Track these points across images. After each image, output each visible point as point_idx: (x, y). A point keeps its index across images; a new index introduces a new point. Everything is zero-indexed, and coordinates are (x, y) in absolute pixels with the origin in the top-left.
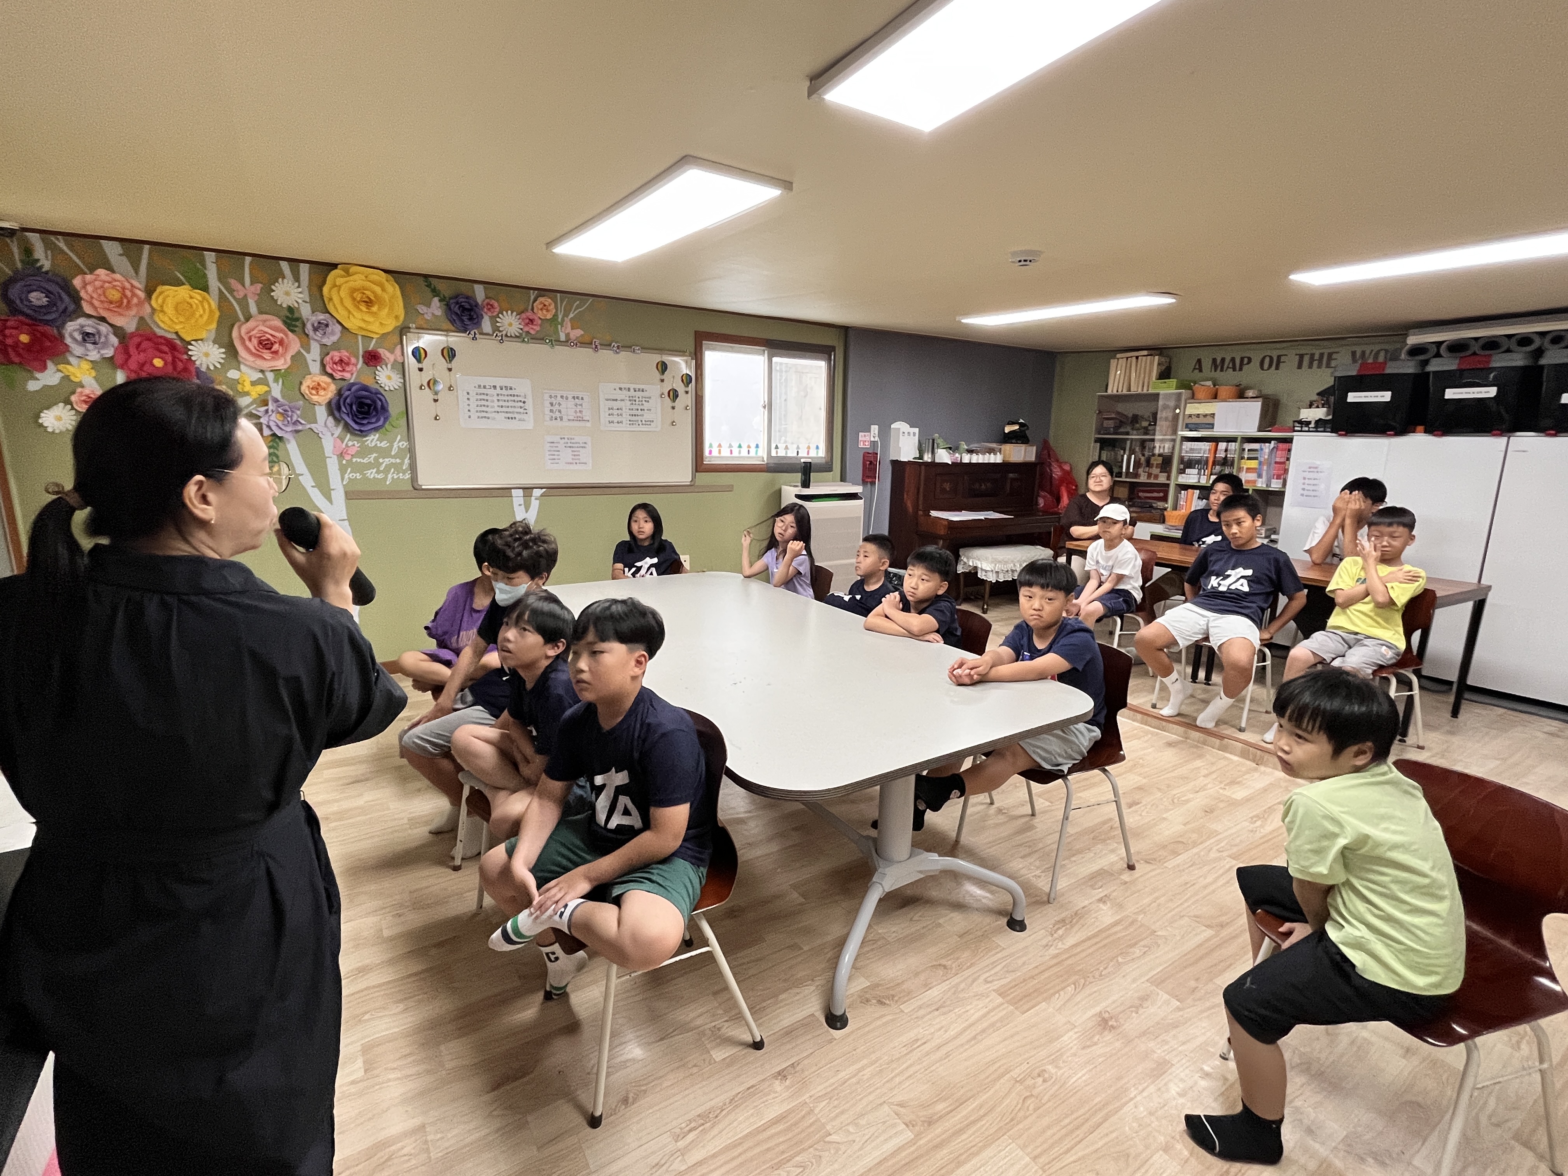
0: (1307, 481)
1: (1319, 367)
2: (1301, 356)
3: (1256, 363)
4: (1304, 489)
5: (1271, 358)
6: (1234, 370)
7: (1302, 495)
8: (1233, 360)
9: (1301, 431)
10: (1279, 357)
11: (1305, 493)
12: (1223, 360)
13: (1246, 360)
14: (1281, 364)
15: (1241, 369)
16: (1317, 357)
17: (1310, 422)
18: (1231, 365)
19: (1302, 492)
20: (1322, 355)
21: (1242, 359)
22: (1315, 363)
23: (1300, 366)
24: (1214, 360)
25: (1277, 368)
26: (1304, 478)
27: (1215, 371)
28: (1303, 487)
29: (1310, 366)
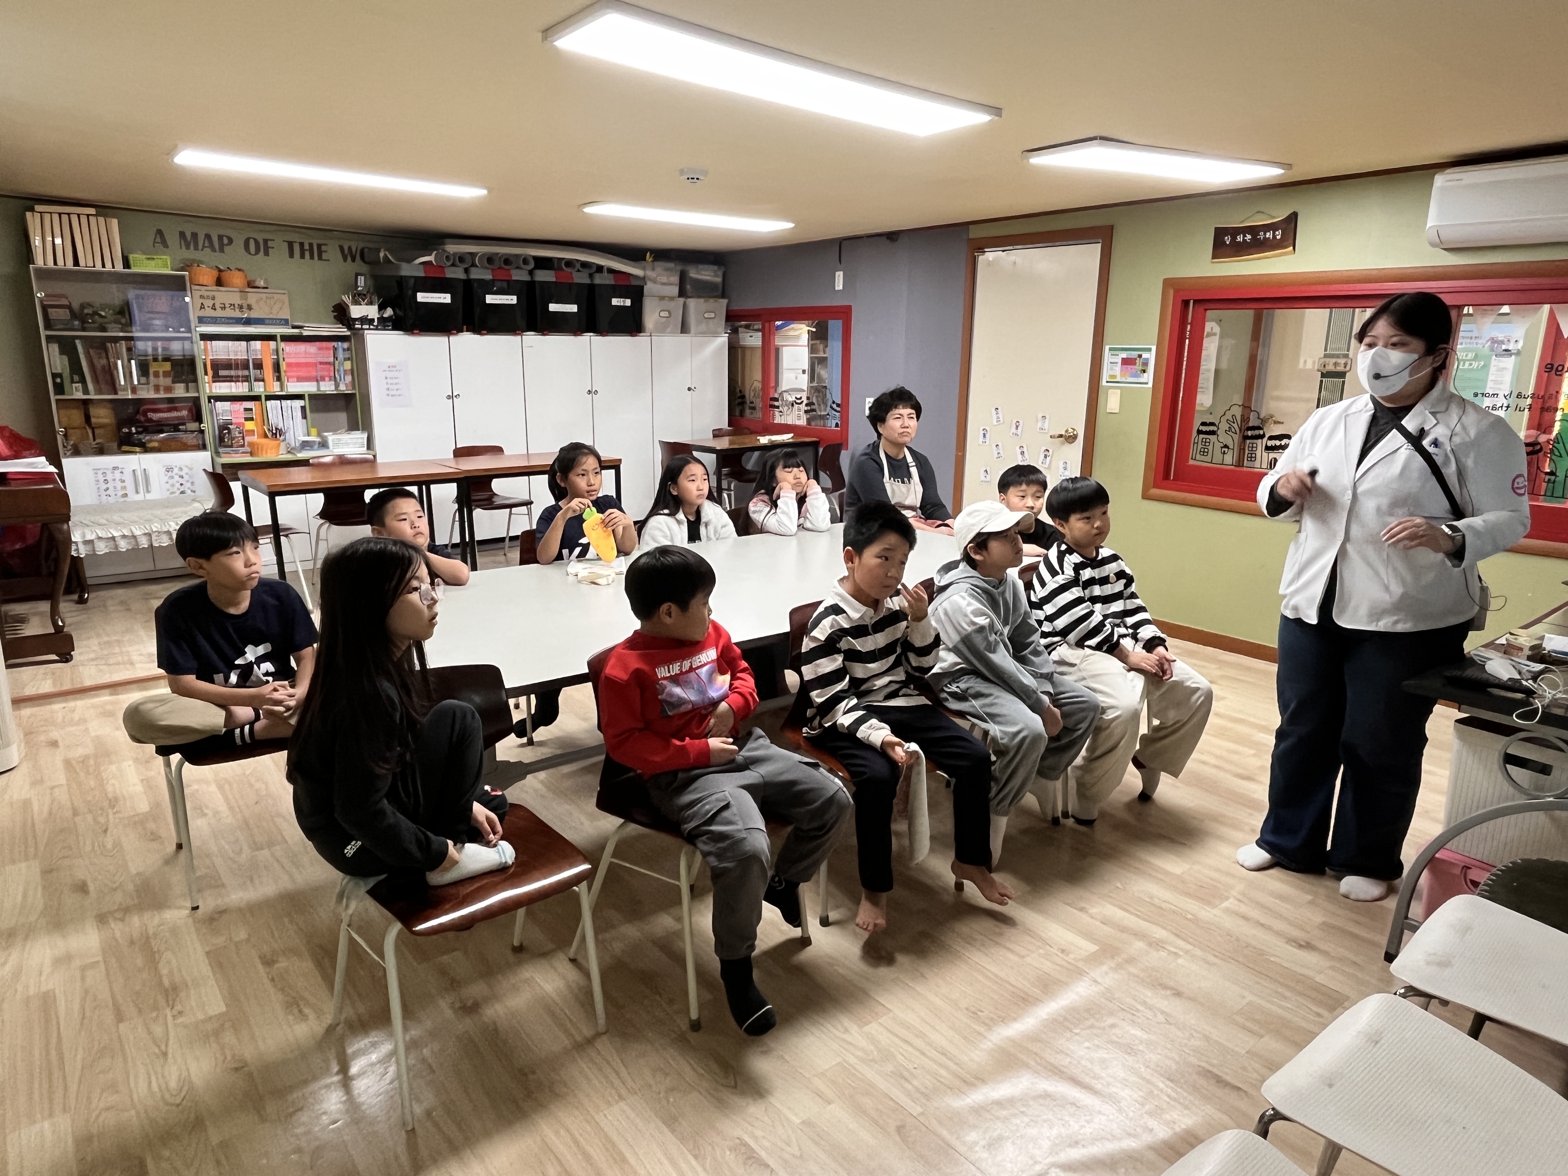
0: (390, 381)
1: (312, 257)
2: (291, 245)
3: (239, 242)
4: (388, 389)
5: (257, 243)
6: (214, 250)
7: (388, 395)
8: (208, 237)
9: (369, 329)
10: (266, 241)
11: (391, 393)
12: (195, 235)
13: (226, 241)
14: (270, 250)
15: (222, 250)
16: (307, 247)
17: (373, 320)
18: (206, 245)
19: (388, 392)
20: (311, 245)
21: (220, 238)
22: (307, 254)
23: (291, 255)
24: (182, 235)
25: (266, 254)
26: (386, 378)
27: (188, 247)
28: (387, 386)
29: (302, 256)
